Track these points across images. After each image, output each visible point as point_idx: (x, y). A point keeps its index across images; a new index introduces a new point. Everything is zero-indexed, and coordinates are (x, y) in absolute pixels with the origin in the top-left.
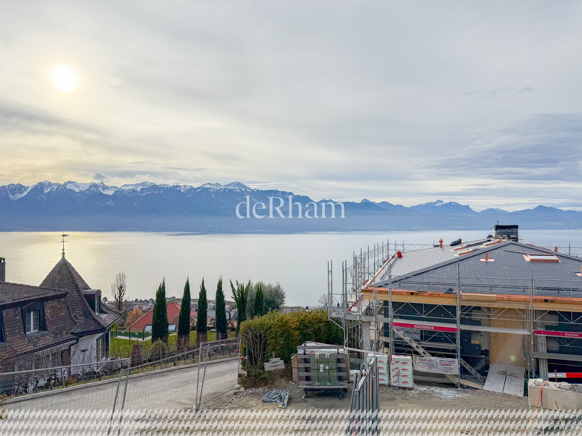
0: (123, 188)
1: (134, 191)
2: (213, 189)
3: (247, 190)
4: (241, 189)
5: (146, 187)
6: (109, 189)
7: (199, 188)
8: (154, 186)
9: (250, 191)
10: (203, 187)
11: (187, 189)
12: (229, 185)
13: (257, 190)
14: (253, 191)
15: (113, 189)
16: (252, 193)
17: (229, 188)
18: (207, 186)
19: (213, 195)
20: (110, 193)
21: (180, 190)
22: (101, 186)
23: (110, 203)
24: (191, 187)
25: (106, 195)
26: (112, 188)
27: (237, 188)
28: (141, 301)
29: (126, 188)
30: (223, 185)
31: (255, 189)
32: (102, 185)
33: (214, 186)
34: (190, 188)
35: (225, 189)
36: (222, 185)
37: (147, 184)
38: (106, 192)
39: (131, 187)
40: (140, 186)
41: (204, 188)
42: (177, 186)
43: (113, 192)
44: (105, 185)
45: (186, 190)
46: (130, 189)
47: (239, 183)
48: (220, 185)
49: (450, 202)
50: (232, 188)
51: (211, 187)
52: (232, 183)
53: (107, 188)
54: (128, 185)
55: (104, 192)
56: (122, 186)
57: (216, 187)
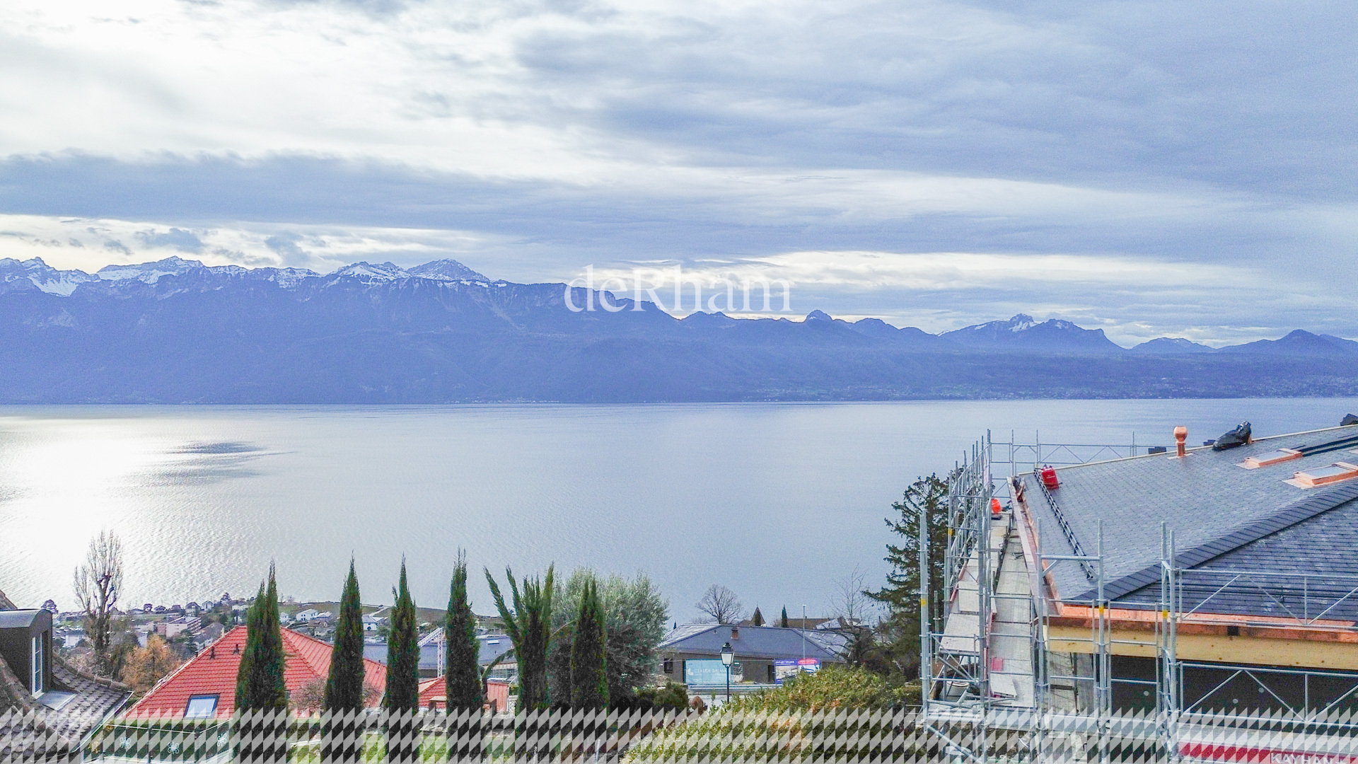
0: (104, 276)
1: (137, 284)
2: (375, 280)
3: (477, 283)
4: (459, 281)
5: (174, 274)
6: (62, 279)
7: (332, 277)
8: (199, 269)
9: (485, 285)
10: (345, 273)
11: (298, 280)
12: (423, 269)
13: (507, 283)
14: (493, 285)
15: (74, 280)
16: (492, 291)
17: (423, 276)
18: (358, 271)
19: (376, 297)
20: (65, 289)
21: (276, 283)
22: (36, 271)
23: (64, 320)
24: (309, 272)
25: (53, 296)
26: (70, 277)
27: (447, 278)
28: (161, 610)
29: (115, 276)
30: (406, 269)
31: (500, 282)
32: (38, 266)
33: (380, 271)
34: (304, 275)
35: (412, 280)
36: (401, 270)
37: (178, 263)
38: (49, 288)
39: (130, 274)
40: (155, 271)
41: (347, 277)
42: (269, 271)
43: (74, 287)
44: (48, 267)
45: (294, 283)
46: (124, 280)
47: (454, 262)
48: (395, 267)
49: (1052, 322)
50: (431, 277)
51: (369, 273)
52: (433, 264)
53: (55, 275)
54: (120, 268)
55: (44, 288)
56: (101, 271)
57: (385, 273)
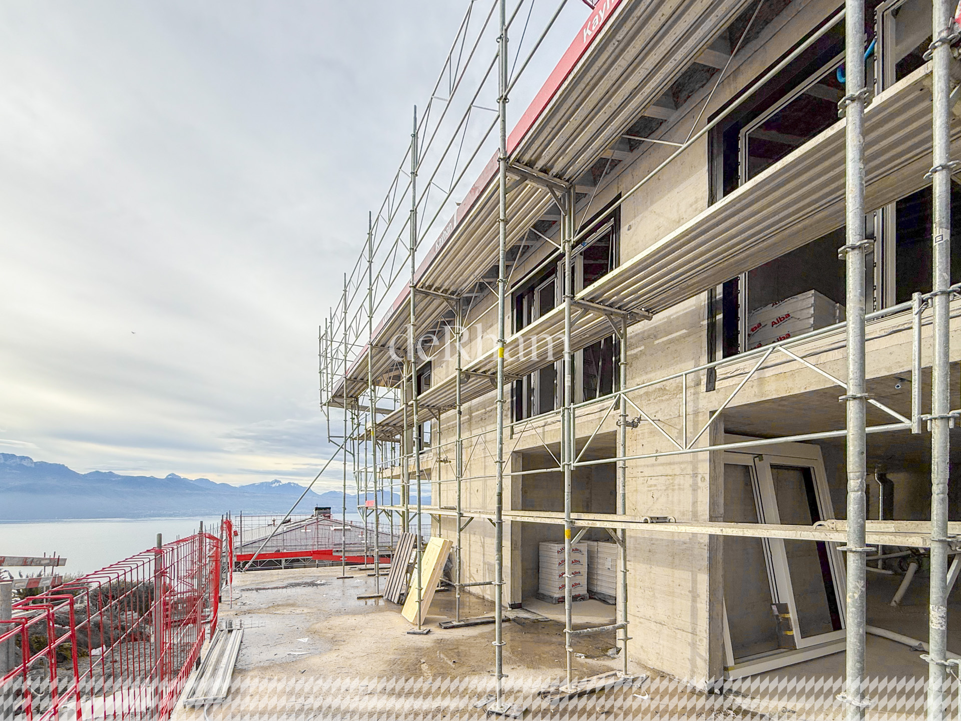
49: (289, 483)
